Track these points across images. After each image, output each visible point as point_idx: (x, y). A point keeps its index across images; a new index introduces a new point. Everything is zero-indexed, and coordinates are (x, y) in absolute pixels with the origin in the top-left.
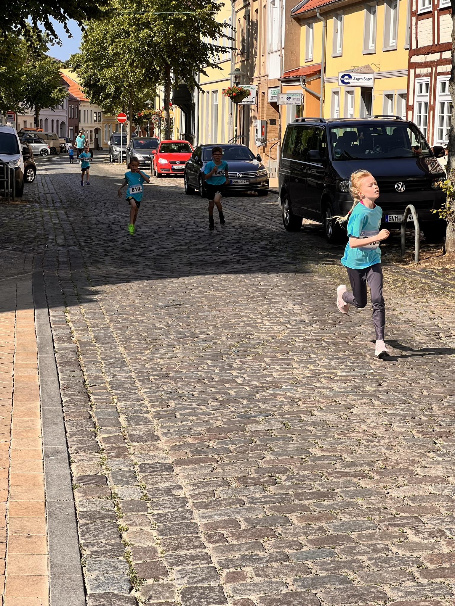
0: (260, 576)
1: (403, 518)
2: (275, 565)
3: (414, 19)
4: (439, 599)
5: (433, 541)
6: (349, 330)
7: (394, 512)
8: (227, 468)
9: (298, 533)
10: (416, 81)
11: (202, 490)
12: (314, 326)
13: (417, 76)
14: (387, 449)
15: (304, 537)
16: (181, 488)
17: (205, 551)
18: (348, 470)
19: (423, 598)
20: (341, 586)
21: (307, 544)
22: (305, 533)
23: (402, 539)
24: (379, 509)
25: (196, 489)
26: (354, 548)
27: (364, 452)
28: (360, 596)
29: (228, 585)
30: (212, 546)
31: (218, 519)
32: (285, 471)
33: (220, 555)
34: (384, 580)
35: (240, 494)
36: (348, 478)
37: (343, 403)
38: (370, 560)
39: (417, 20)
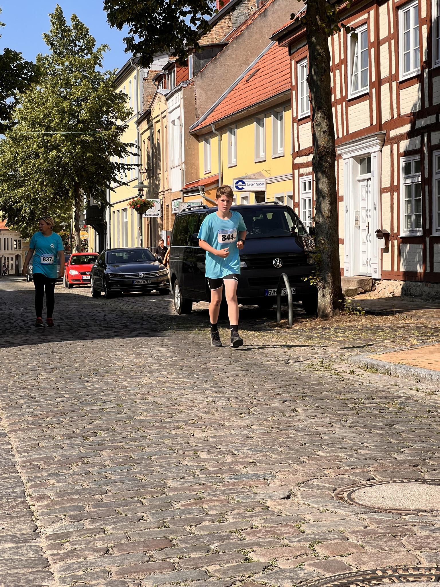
0: (60, 483)
1: (200, 447)
2: (75, 476)
3: (295, 124)
4: (211, 484)
5: (221, 457)
6: (205, 359)
7: (194, 444)
8: (56, 430)
9: (105, 459)
10: (300, 180)
11: (27, 444)
12: (174, 358)
13: (300, 175)
14: (203, 413)
15: (109, 461)
16: (11, 444)
17: (18, 474)
18: (164, 425)
19: (198, 485)
20: (129, 482)
21: (109, 464)
22: (111, 460)
23: (195, 457)
24: (181, 444)
25: (23, 443)
26: (150, 464)
27: (182, 416)
28: (141, 486)
29: (30, 489)
30: (24, 471)
31: (35, 457)
32: (107, 429)
33: (30, 475)
34: (167, 478)
35: (61, 443)
36: (162, 430)
37: (178, 393)
38: (160, 469)
39: (298, 125)
